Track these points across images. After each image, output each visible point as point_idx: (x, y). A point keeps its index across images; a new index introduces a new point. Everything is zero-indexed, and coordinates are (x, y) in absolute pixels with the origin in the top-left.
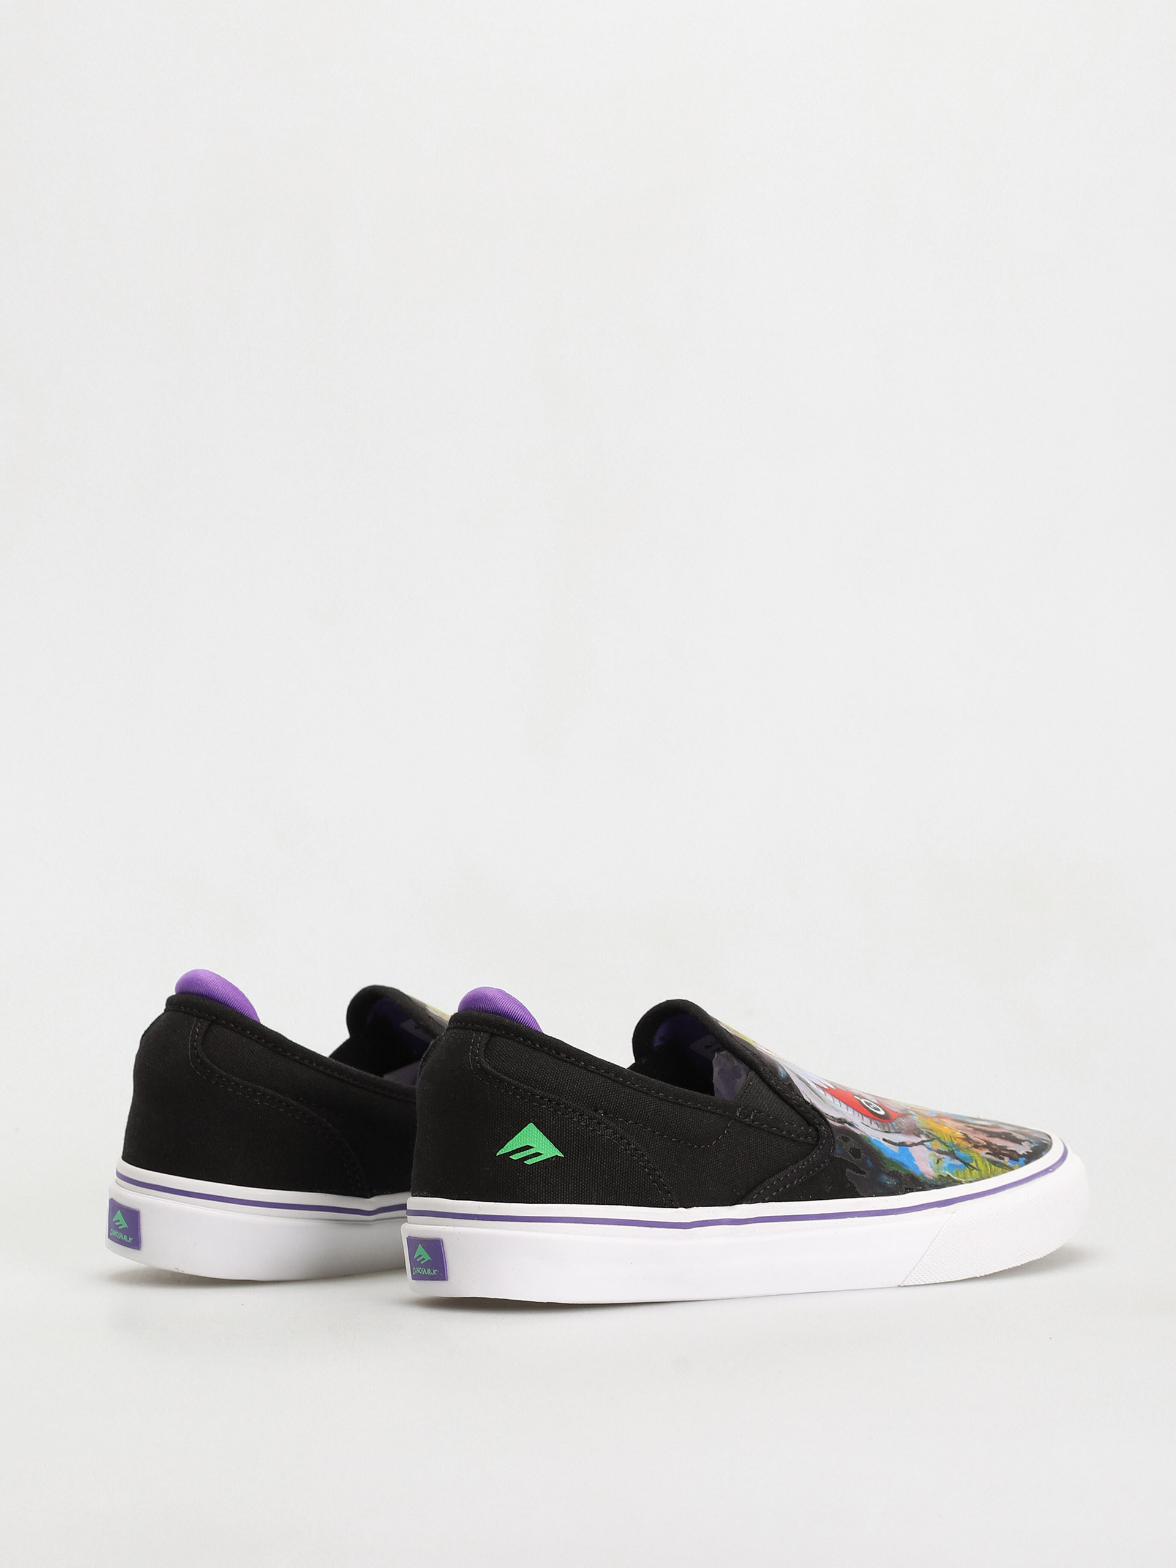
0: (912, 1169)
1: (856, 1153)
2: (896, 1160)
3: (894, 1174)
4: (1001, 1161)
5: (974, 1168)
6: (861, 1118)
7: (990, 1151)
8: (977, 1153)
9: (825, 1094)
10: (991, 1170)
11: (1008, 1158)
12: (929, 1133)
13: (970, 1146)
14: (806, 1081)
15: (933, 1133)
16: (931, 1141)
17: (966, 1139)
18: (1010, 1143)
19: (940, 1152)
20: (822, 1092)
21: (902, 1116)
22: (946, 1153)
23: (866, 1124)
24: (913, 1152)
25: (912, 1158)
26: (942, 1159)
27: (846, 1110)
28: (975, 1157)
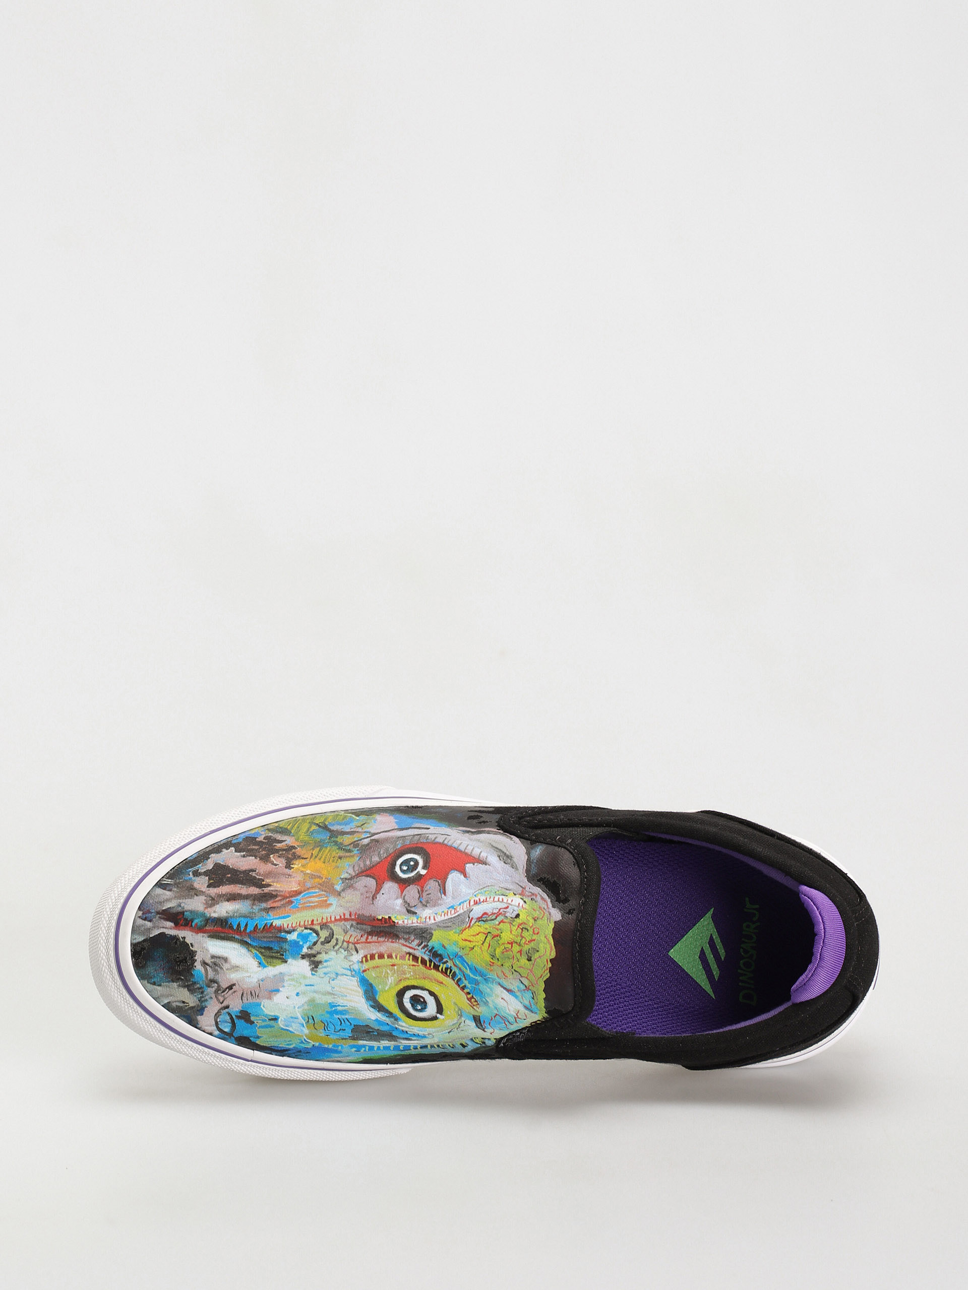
3: (429, 814)
4: (272, 835)
5: (317, 824)
6: (446, 840)
7: (275, 846)
8: (297, 840)
9: (480, 854)
10: (295, 825)
11: (257, 839)
12: (350, 851)
13: (298, 848)
14: (500, 860)
15: (341, 853)
16: (355, 842)
17: (293, 859)
18: (230, 865)
19: (352, 833)
20: (483, 855)
21: (371, 868)
22: (343, 833)
23: (444, 836)
24: (392, 826)
25: (398, 823)
26: (355, 828)
27: (462, 844)
28: (304, 837)
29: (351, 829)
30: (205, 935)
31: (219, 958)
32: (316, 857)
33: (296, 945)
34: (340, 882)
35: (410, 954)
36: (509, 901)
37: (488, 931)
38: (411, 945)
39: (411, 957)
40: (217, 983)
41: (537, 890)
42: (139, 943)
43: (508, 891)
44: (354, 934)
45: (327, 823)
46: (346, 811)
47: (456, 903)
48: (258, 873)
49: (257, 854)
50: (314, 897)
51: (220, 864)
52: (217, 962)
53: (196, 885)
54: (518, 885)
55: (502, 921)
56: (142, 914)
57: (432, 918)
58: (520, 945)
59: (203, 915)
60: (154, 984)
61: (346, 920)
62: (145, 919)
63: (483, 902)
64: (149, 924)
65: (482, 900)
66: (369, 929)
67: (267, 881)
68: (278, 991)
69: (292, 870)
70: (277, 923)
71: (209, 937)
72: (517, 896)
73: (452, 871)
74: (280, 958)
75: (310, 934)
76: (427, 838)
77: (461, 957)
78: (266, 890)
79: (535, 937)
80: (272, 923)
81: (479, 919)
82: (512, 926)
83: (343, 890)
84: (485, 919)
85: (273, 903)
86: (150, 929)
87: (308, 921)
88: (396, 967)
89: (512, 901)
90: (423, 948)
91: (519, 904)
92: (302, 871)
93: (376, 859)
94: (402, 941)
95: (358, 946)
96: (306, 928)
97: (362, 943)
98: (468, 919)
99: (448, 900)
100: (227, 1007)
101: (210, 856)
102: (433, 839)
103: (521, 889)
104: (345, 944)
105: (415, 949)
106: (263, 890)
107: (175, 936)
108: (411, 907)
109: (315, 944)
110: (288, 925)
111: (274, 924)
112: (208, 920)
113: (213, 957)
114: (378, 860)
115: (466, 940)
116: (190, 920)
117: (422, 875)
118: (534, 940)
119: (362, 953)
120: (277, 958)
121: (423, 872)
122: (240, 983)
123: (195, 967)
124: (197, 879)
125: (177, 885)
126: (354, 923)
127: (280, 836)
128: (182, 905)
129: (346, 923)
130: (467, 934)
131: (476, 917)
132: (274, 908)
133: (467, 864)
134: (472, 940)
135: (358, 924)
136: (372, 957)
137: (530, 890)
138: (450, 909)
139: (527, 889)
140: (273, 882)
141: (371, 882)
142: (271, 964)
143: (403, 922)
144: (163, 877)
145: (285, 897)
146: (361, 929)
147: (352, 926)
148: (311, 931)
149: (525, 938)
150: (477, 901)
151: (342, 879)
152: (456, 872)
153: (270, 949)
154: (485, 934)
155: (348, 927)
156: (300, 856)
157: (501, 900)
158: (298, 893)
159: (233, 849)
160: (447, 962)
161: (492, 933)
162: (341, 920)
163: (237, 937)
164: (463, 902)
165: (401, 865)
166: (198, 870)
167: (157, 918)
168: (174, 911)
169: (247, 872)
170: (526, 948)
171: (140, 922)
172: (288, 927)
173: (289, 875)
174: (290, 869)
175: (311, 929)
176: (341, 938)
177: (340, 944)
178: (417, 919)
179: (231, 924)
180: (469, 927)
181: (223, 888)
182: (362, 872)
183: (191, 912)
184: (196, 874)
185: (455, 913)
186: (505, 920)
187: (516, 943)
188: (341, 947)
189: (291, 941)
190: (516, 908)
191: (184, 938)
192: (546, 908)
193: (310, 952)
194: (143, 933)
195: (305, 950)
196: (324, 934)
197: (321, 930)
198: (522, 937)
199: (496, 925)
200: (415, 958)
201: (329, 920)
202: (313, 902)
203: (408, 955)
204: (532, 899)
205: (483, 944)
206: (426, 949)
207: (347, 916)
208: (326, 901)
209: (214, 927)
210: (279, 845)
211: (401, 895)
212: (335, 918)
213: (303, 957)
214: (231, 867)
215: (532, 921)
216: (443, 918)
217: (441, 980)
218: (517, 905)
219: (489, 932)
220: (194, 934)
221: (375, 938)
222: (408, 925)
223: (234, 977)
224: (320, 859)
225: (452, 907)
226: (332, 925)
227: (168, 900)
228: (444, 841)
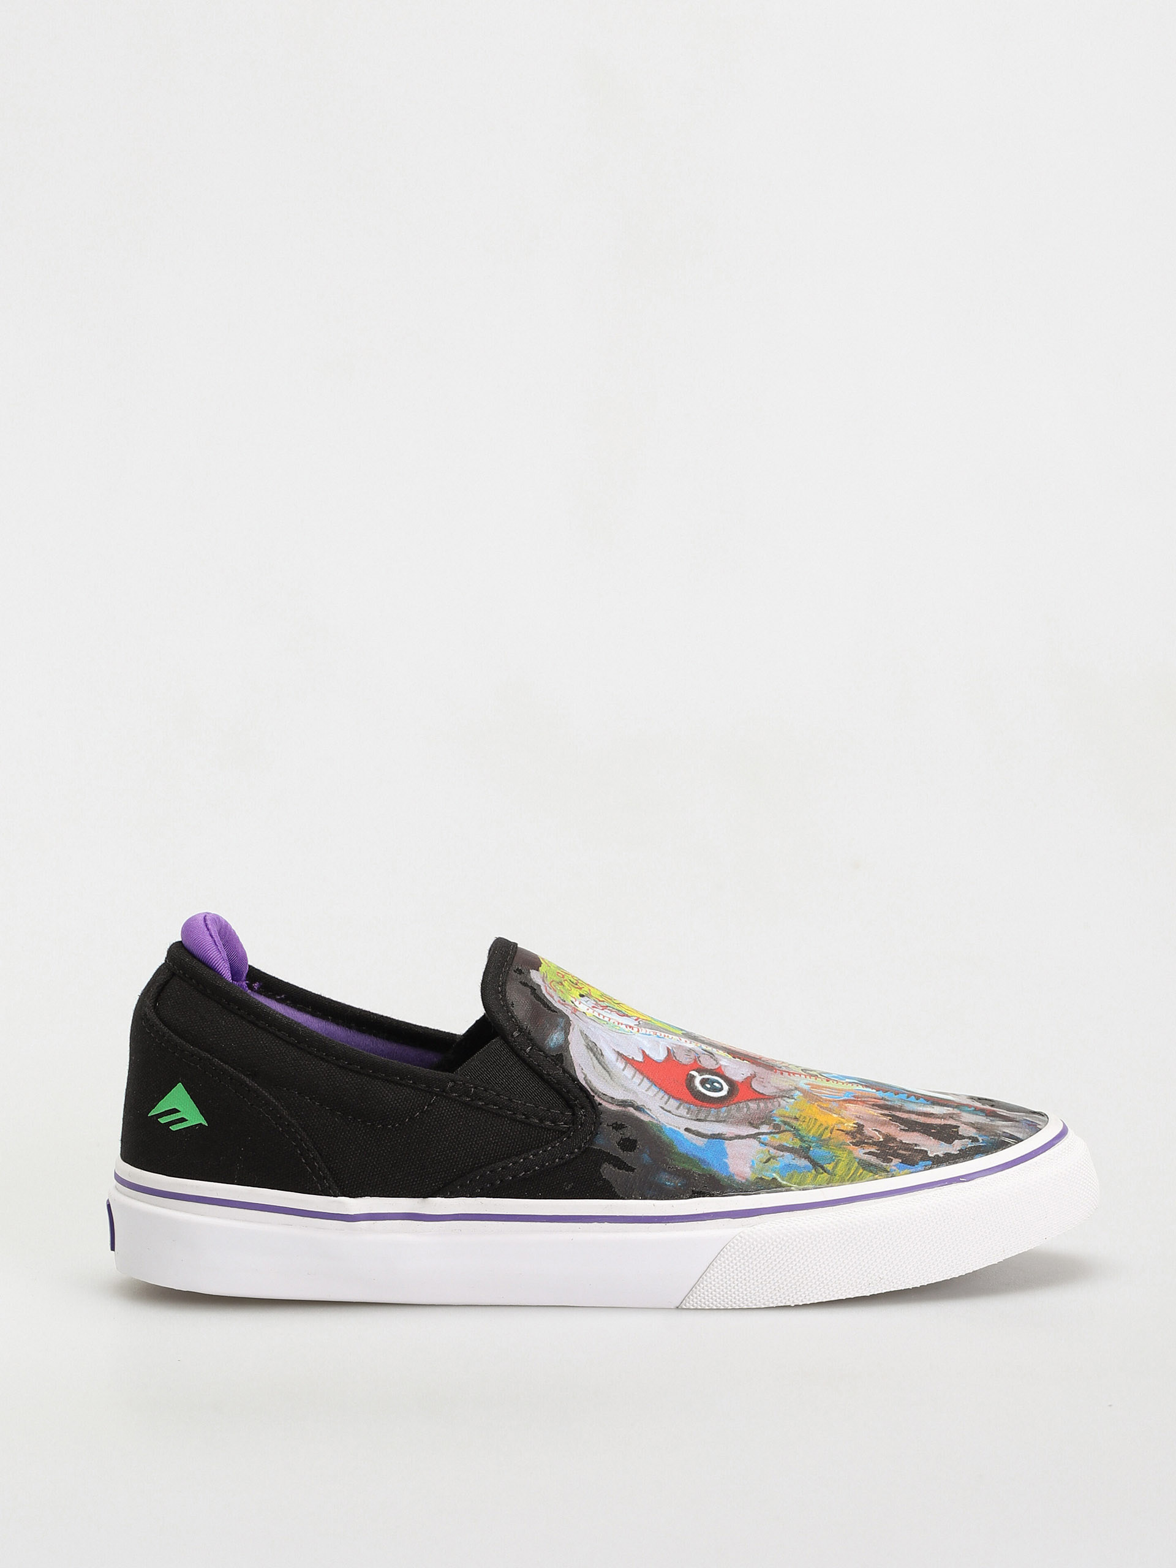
0: (716, 1168)
1: (629, 1145)
3: (682, 1174)
4: (882, 1164)
5: (825, 1172)
6: (666, 1100)
7: (878, 1150)
8: (850, 1152)
9: (625, 1068)
10: (853, 1174)
11: (900, 1161)
12: (785, 1123)
13: (848, 1142)
14: (601, 1050)
15: (795, 1123)
16: (778, 1133)
17: (855, 1132)
18: (933, 1140)
19: (782, 1148)
20: (621, 1065)
21: (760, 1099)
22: (791, 1150)
23: (668, 1109)
24: (731, 1147)
25: (724, 1154)
26: (778, 1157)
27: (646, 1089)
28: (844, 1156)
29: (783, 1156)
32: (826, 1128)
34: (795, 1097)
36: (591, 1010)
41: (558, 1005)
43: (592, 1019)
45: (813, 1171)
46: (788, 1189)
47: (654, 1037)
48: (898, 1128)
49: (900, 1145)
50: (828, 1094)
51: (945, 1143)
53: (972, 1130)
54: (580, 1019)
55: (600, 1001)
56: (1036, 1126)
59: (961, 1111)
61: (786, 1072)
63: (622, 1024)
65: (625, 1027)
67: (886, 1119)
69: (855, 1122)
72: (581, 1011)
73: (658, 1061)
76: (689, 1109)
78: (887, 1112)
79: (563, 974)
81: (627, 1016)
82: (590, 993)
83: (792, 1091)
84: (621, 1013)
85: (876, 1102)
89: (588, 1010)
91: (580, 1004)
92: (843, 1118)
93: (752, 1105)
98: (640, 1022)
99: (665, 1043)
101: (958, 1152)
102: (682, 1107)
103: (577, 1014)
108: (708, 1055)
110: (857, 1087)
112: (956, 1108)
114: (749, 1104)
117: (696, 1072)
121: (693, 1073)
124: (972, 1135)
125: (997, 1135)
127: (872, 1160)
128: (989, 1121)
131: (630, 1019)
133: (641, 1062)
137: (565, 1008)
139: (569, 1010)
140: (878, 1116)
141: (758, 1087)
144: (1017, 1144)
145: (863, 1102)
149: (574, 979)
150: (630, 1028)
151: (794, 1099)
152: (655, 1059)
156: (846, 1134)
157: (601, 1016)
158: (848, 1101)
159: (931, 1155)
162: (794, 1074)
164: (647, 1035)
165: (721, 1089)
166: (972, 1142)
169: (910, 1130)
173: (857, 1118)
174: (858, 1123)
178: (701, 1047)
181: (940, 1123)
182: (769, 1099)
184: (974, 1140)
185: (656, 1033)
186: (597, 1000)
190: (584, 1003)
192: (548, 988)
198: (577, 982)
201: (808, 1077)
202: (828, 1091)
204: (565, 1001)
207: (786, 1074)
208: (812, 1088)
210: (873, 1150)
211: (720, 1066)
212: (800, 1077)
214: (931, 1138)
215: (565, 984)
216: (670, 1036)
224: (821, 1125)
225: (659, 1037)
226: (804, 1074)
228: (668, 1100)
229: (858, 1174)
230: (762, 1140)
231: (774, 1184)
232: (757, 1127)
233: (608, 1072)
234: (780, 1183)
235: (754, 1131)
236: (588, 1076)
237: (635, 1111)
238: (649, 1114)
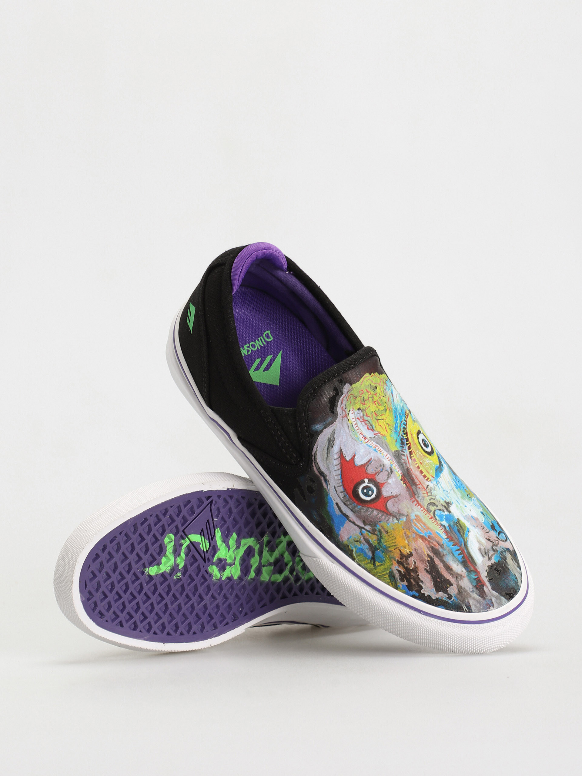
0: (335, 527)
1: (311, 490)
2: (331, 515)
3: (322, 518)
4: (398, 580)
5: (374, 564)
6: (339, 485)
7: (404, 572)
8: (392, 564)
9: (336, 459)
10: (383, 575)
12: (380, 531)
13: (397, 559)
14: (334, 444)
16: (372, 533)
17: (404, 556)
18: (432, 584)
19: (367, 541)
20: (336, 456)
21: (382, 511)
22: (370, 545)
23: (337, 490)
24: (348, 524)
25: (343, 525)
26: (362, 543)
27: (336, 475)
28: (388, 563)
29: (364, 544)
30: (477, 567)
31: (481, 553)
32: (395, 546)
33: (448, 519)
34: (400, 520)
35: (411, 457)
36: (354, 420)
37: (376, 421)
38: (407, 459)
39: (411, 456)
40: (493, 548)
41: (339, 409)
42: (505, 598)
43: (349, 425)
44: (421, 493)
45: (369, 560)
46: (353, 559)
47: (371, 449)
48: (426, 567)
49: (416, 576)
50: (418, 528)
51: (435, 590)
52: (484, 553)
53: (456, 591)
54: (342, 422)
55: (367, 416)
56: (491, 607)
57: (387, 457)
58: (373, 397)
59: (468, 576)
60: (516, 578)
61: (417, 501)
62: (492, 603)
63: (362, 434)
64: (493, 600)
65: (362, 436)
66: (414, 487)
67: (426, 558)
68: (472, 516)
69: (411, 551)
70: (444, 536)
71: (476, 565)
72: (348, 418)
73: (356, 465)
74: (459, 523)
75: (437, 515)
76: (345, 496)
77: (395, 428)
78: (432, 555)
79: (365, 391)
80: (446, 538)
81: (373, 430)
82: (366, 408)
83: (404, 515)
84: (371, 427)
85: (436, 546)
86: (495, 597)
87: (432, 521)
88: (421, 461)
89: (353, 419)
90: (403, 452)
91: (352, 413)
92: (408, 545)
93: (375, 513)
94: (408, 465)
95: (425, 487)
96: (436, 519)
97: (422, 486)
98: (376, 437)
99: (373, 455)
100: (497, 537)
101: (435, 599)
103: (344, 419)
104: (429, 494)
105: (407, 456)
106: (433, 556)
107: (489, 582)
108: (389, 472)
109: (440, 510)
110: (441, 529)
111: (446, 537)
112: (469, 571)
113: (483, 557)
114: (374, 511)
115: (387, 431)
116: (477, 580)
117: (369, 480)
118: (367, 390)
119: (428, 483)
120: (460, 524)
121: (366, 480)
122: (484, 536)
123: (494, 562)
124: (452, 594)
125: (463, 602)
126: (416, 497)
127: (397, 575)
128: (471, 590)
129: (419, 501)
130: (383, 432)
131: (372, 432)
132: (438, 543)
133: (347, 461)
134: (385, 427)
135: (415, 495)
136: (425, 476)
137: (341, 413)
138: (377, 450)
139: (342, 415)
140: (425, 555)
141: (390, 504)
142: (465, 526)
143: (398, 471)
144: (465, 612)
145: (429, 542)
146: (417, 491)
147: (418, 497)
148: (436, 516)
149: (368, 396)
150: (364, 438)
151: (398, 521)
152: (355, 463)
153: (459, 530)
154: (378, 421)
155: (420, 498)
156: (400, 554)
157: (356, 425)
158: (422, 537)
159: (422, 591)
160: (401, 435)
161: (375, 417)
162: (420, 505)
163: (466, 551)
164: (369, 446)
165: (370, 496)
166: (447, 598)
167: (487, 597)
168: (477, 592)
169: (430, 572)
170: (372, 392)
171: (495, 605)
172: (442, 529)
173: (415, 549)
174: (412, 552)
175: (435, 517)
176: (428, 498)
177: (431, 497)
178: (392, 465)
179: (462, 559)
180: (379, 433)
181: (447, 577)
182: (387, 514)
183: (471, 583)
184: (450, 597)
185: (377, 446)
186: (365, 414)
187: (373, 400)
188: (432, 495)
189: (448, 523)
190: (356, 414)
191: (486, 577)
192: (346, 397)
193: (445, 510)
194: (500, 600)
195: (446, 513)
196: (432, 508)
197: (431, 511)
198: (369, 398)
199: (370, 418)
200: (411, 453)
201: (424, 511)
202: (421, 526)
203: (412, 458)
204: (346, 409)
205: (383, 419)
206: (403, 450)
207: (415, 502)
208: (416, 519)
209: (469, 566)
210: (402, 570)
211: (386, 482)
212: (421, 508)
213: (450, 512)
214: (433, 583)
215: (357, 399)
216: (383, 451)
217: (410, 435)
218: (353, 414)
219: (376, 419)
220: (481, 574)
221: (416, 480)
222: (399, 467)
223: (484, 541)
224: (395, 542)
225: (375, 450)
226: (425, 507)
227: (474, 599)
228: (340, 486)
229: (384, 577)
230: (362, 532)
231: (350, 552)
232: (365, 525)
233: (327, 455)
234: (353, 554)
235: (362, 525)
236: (318, 451)
237: (323, 480)
238: (327, 486)
